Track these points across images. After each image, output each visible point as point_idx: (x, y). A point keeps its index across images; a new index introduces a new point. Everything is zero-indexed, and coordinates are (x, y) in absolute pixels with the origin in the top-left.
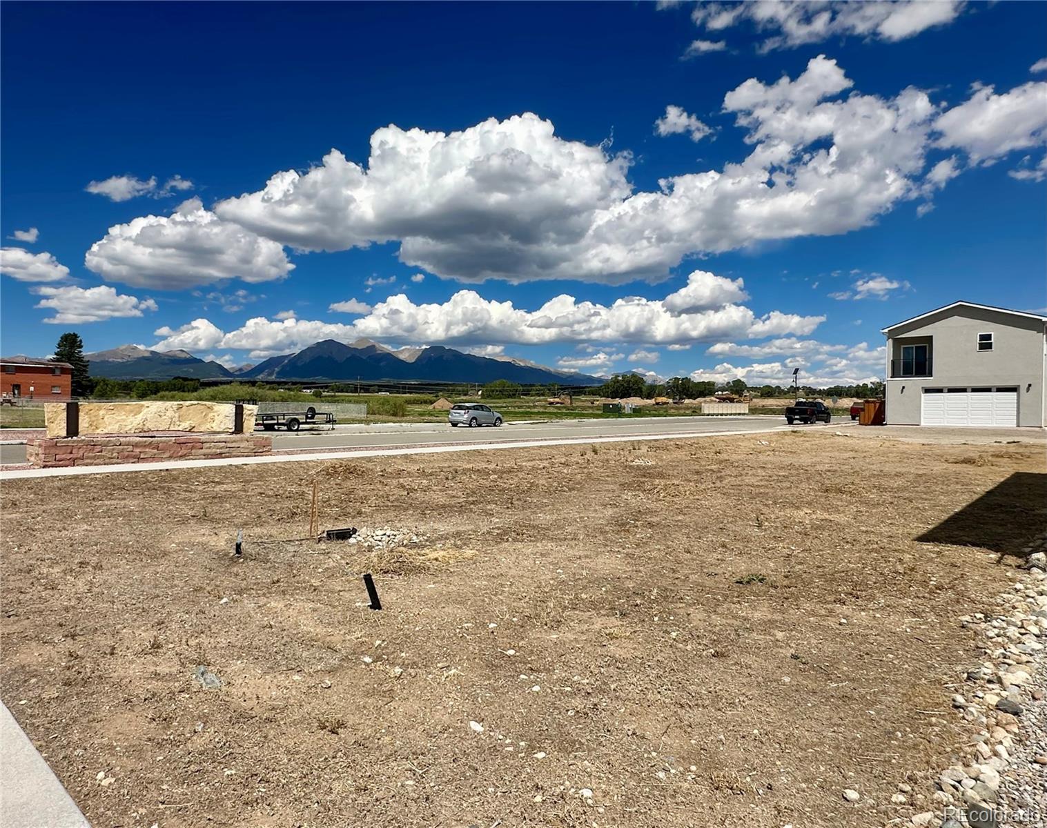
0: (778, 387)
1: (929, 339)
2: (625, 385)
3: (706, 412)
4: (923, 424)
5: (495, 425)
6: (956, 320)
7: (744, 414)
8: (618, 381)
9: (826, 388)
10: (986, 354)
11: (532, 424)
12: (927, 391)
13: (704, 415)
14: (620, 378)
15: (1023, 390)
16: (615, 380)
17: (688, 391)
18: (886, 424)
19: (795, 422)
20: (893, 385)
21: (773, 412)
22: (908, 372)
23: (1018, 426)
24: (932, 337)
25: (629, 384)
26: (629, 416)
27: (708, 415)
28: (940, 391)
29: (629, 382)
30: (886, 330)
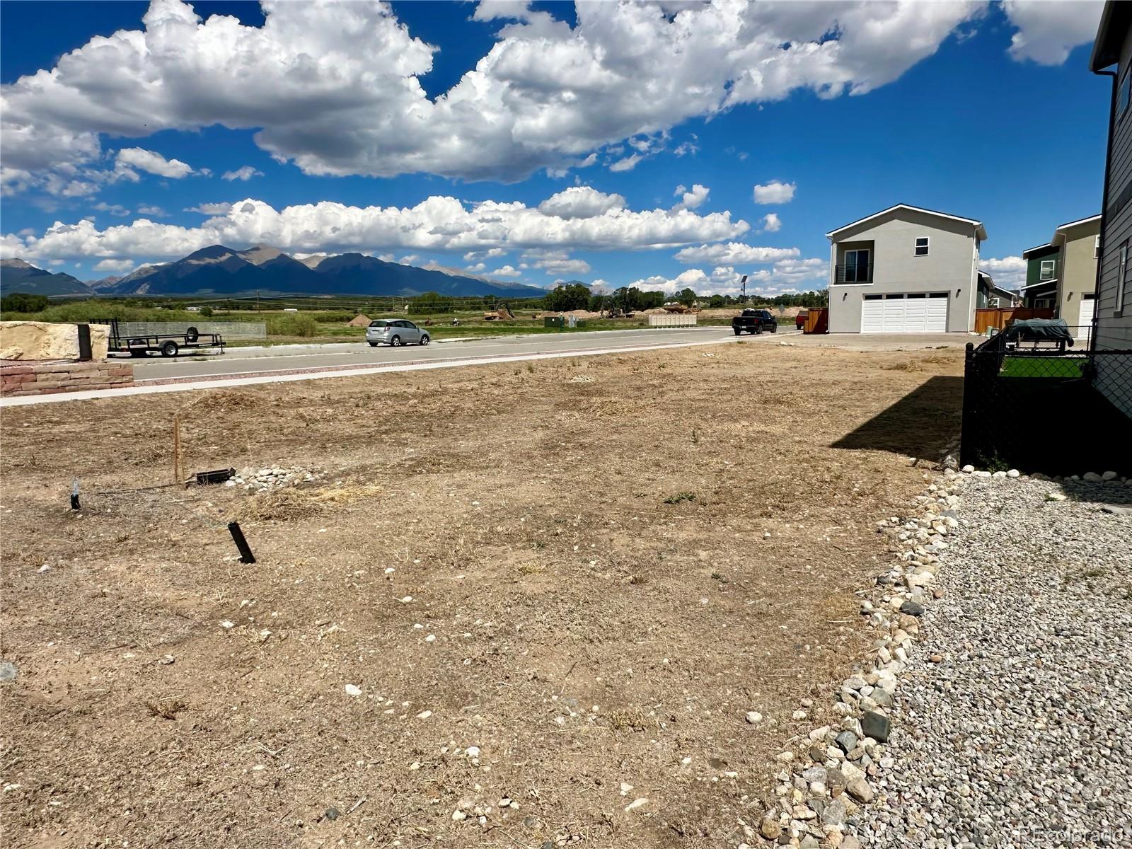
0: (728, 297)
1: (871, 244)
2: (569, 296)
3: (654, 324)
4: (863, 331)
5: (421, 344)
6: (896, 224)
7: (692, 326)
8: (561, 293)
9: (774, 297)
10: (922, 258)
11: (464, 341)
12: (868, 297)
13: (651, 327)
14: (564, 289)
15: (953, 295)
16: (558, 291)
17: (636, 302)
18: (828, 333)
19: (742, 333)
20: (837, 293)
21: (721, 322)
22: (850, 279)
23: (947, 331)
24: (873, 242)
25: (573, 295)
26: (573, 330)
27: (656, 327)
28: (879, 297)
29: (573, 293)
30: (831, 234)
